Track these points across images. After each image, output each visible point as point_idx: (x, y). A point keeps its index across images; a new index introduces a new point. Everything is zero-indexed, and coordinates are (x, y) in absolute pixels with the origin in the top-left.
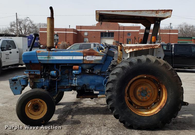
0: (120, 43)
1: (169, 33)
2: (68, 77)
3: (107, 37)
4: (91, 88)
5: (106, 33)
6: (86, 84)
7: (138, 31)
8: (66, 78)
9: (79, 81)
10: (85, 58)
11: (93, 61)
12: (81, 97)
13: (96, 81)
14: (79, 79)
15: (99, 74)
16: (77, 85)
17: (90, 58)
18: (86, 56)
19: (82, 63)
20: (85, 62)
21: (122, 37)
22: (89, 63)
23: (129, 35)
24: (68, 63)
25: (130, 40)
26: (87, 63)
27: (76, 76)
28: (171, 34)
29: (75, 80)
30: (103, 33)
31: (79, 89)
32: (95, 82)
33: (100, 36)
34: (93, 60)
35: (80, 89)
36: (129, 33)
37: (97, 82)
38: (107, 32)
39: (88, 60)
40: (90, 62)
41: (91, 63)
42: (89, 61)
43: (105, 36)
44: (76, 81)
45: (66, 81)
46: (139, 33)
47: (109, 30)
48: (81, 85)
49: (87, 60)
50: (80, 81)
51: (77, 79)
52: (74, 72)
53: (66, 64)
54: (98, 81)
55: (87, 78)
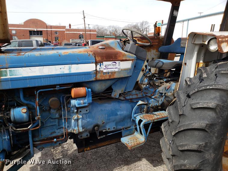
0: (49, 41)
1: (90, 33)
2: (57, 116)
3: (39, 36)
4: (109, 129)
5: (34, 31)
6: (100, 123)
7: (64, 30)
8: (52, 119)
9: (85, 121)
10: (98, 66)
11: (115, 72)
12: (88, 149)
13: (119, 113)
14: (84, 116)
15: (122, 98)
16: (81, 130)
17: (109, 67)
18: (101, 62)
19: (93, 79)
20: (99, 77)
21: (51, 35)
22: (107, 77)
23: (56, 33)
24: (58, 83)
25: (58, 38)
26: (103, 78)
27: (79, 111)
28: (91, 33)
29: (77, 120)
30: (32, 31)
31: (86, 137)
32: (116, 115)
33: (28, 34)
34: (116, 70)
35: (87, 135)
36: (56, 32)
37: (120, 115)
38: (36, 30)
39: (106, 73)
40: (110, 76)
41: (112, 77)
42: (108, 73)
43: (34, 35)
44: (80, 121)
45: (54, 124)
46: (65, 32)
47: (37, 28)
48: (90, 127)
49: (105, 71)
50: (88, 120)
51: (80, 116)
52: (74, 102)
53: (54, 86)
54: (122, 113)
55: (102, 110)
